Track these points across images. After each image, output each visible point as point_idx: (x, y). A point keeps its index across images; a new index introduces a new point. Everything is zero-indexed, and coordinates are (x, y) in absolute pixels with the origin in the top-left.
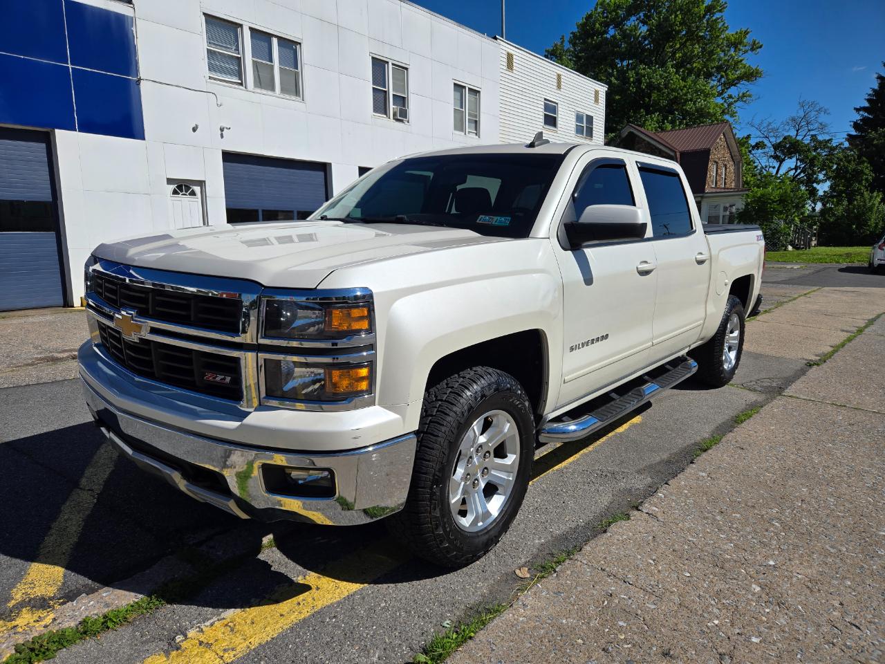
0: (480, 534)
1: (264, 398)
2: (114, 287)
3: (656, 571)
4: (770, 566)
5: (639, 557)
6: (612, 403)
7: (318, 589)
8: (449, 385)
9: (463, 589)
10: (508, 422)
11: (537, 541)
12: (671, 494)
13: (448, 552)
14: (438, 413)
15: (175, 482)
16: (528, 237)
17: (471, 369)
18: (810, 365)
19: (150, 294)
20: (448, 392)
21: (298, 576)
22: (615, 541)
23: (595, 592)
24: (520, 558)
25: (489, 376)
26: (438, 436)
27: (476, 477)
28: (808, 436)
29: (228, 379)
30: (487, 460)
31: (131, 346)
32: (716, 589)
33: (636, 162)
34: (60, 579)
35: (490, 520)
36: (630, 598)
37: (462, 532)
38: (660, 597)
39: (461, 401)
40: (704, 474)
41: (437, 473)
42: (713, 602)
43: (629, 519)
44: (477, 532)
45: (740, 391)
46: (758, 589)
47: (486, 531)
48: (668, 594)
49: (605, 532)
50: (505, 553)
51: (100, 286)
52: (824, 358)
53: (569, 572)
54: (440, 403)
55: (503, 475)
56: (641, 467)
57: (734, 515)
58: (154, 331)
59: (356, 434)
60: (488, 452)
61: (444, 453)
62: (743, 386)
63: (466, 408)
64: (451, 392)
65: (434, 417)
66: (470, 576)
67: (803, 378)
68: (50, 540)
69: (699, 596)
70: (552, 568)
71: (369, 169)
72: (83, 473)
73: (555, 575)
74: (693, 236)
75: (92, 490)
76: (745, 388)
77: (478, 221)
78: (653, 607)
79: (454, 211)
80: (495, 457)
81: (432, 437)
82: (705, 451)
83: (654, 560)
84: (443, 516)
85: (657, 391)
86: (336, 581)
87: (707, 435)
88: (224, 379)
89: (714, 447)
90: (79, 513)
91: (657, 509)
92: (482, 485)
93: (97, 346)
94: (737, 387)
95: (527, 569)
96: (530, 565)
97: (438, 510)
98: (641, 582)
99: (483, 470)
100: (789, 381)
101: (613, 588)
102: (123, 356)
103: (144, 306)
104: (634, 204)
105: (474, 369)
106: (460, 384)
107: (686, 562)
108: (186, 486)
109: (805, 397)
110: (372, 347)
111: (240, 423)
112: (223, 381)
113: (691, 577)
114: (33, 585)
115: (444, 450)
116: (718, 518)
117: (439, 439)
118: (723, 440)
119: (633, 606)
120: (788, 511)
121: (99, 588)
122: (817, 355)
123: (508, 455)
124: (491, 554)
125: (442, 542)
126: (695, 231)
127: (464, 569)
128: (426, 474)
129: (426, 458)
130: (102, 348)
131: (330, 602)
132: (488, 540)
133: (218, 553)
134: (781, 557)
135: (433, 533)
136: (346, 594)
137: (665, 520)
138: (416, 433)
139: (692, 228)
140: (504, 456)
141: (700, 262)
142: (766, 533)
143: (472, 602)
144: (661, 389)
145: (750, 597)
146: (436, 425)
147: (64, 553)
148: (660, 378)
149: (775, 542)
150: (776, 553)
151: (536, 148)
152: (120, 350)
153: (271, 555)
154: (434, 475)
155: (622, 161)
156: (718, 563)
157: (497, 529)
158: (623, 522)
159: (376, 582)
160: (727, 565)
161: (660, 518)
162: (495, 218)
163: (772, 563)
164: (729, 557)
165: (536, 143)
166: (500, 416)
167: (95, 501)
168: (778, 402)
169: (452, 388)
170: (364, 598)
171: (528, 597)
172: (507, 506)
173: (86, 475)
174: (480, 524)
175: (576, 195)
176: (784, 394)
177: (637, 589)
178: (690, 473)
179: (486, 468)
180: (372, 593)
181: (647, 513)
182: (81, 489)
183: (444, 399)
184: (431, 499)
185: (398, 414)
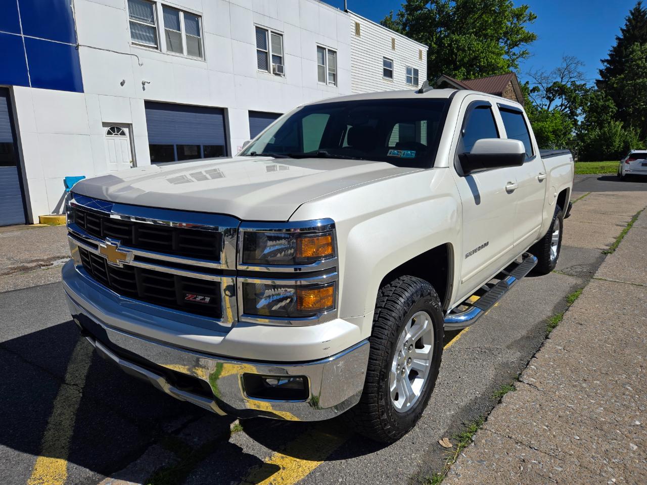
0: (409, 413)
1: (242, 316)
2: (98, 221)
3: (552, 436)
4: (637, 425)
5: (535, 424)
6: (487, 294)
7: (284, 468)
8: (385, 294)
9: (402, 460)
10: (427, 319)
11: (448, 413)
12: (541, 366)
13: (389, 432)
14: (380, 319)
15: (161, 387)
16: (433, 167)
17: (399, 279)
18: (605, 253)
19: (133, 227)
20: (385, 300)
21: (265, 458)
22: (511, 410)
23: (510, 459)
24: (439, 429)
25: (415, 284)
26: (382, 339)
27: (403, 366)
28: (625, 311)
29: (207, 299)
30: (410, 351)
31: (115, 271)
32: (603, 449)
33: (497, 103)
34: (65, 473)
35: (415, 400)
36: (540, 463)
37: (396, 413)
38: (563, 460)
39: (398, 308)
40: (560, 348)
41: (383, 370)
42: (605, 462)
43: (515, 389)
44: (406, 412)
45: (561, 276)
46: (635, 447)
47: (412, 410)
48: (568, 457)
49: (500, 402)
50: (426, 426)
51: (82, 218)
52: (613, 248)
53: (483, 441)
54: (380, 309)
55: (422, 363)
56: (509, 343)
57: (595, 382)
58: (137, 258)
59: (326, 345)
60: (412, 345)
61: (388, 353)
62: (562, 272)
63: (402, 312)
64: (388, 300)
65: (377, 322)
66: (404, 448)
67: (604, 265)
68: (49, 435)
69: (593, 457)
70: (469, 437)
71: (281, 115)
72: (66, 370)
73: (473, 444)
74: (535, 160)
75: (77, 385)
76: (564, 273)
77: (388, 155)
78: (560, 469)
79: (345, 144)
80: (416, 348)
81: (377, 339)
82: (554, 327)
83: (547, 426)
84: (387, 404)
85: (515, 282)
86: (298, 460)
87: (550, 314)
88: (204, 299)
89: (559, 324)
90: (69, 406)
91: (534, 380)
92: (408, 372)
93: (78, 267)
94: (559, 273)
95: (447, 439)
96: (448, 434)
97: (383, 400)
98: (543, 448)
99: (408, 360)
100: (595, 267)
101: (523, 454)
102: (107, 278)
103: (127, 237)
104: (499, 137)
105: (401, 278)
106: (394, 293)
107: (573, 426)
108: (169, 389)
109: (611, 280)
110: (335, 269)
111: (223, 338)
112: (203, 301)
113: (580, 439)
114: (41, 481)
115: (387, 350)
116: (584, 385)
117: (383, 341)
118: (564, 317)
119: (545, 470)
120: (634, 376)
121: (100, 480)
122: (607, 245)
123: (425, 345)
124: (416, 428)
125: (385, 425)
126: (536, 156)
127: (398, 442)
128: (374, 371)
129: (374, 358)
130: (83, 269)
131: (296, 480)
132: (415, 417)
133: (195, 440)
134: (643, 417)
135: (380, 419)
136: (308, 472)
137: (543, 388)
138: (369, 339)
139: (533, 154)
140: (422, 347)
141: (541, 181)
142: (625, 397)
143: (412, 472)
144: (517, 280)
145: (632, 455)
146: (380, 329)
147: (63, 447)
148: (514, 271)
149: (633, 404)
150: (638, 413)
151: (424, 93)
152: (104, 274)
153: (240, 438)
154: (381, 371)
155: (488, 102)
156: (598, 426)
157: (421, 407)
158: (512, 393)
159: (330, 458)
160: (605, 427)
161: (539, 388)
162: (403, 152)
163: (638, 423)
164: (604, 420)
165: (424, 90)
166: (421, 316)
167: (81, 395)
168: (592, 284)
169: (388, 296)
170: (323, 475)
171: (458, 467)
172: (425, 387)
173: (69, 371)
174: (408, 404)
175: (464, 131)
176: (595, 277)
177: (543, 454)
178: (550, 347)
179: (410, 358)
180: (329, 469)
181: (528, 384)
182: (67, 384)
183: (383, 306)
184: (378, 392)
185: (355, 324)
